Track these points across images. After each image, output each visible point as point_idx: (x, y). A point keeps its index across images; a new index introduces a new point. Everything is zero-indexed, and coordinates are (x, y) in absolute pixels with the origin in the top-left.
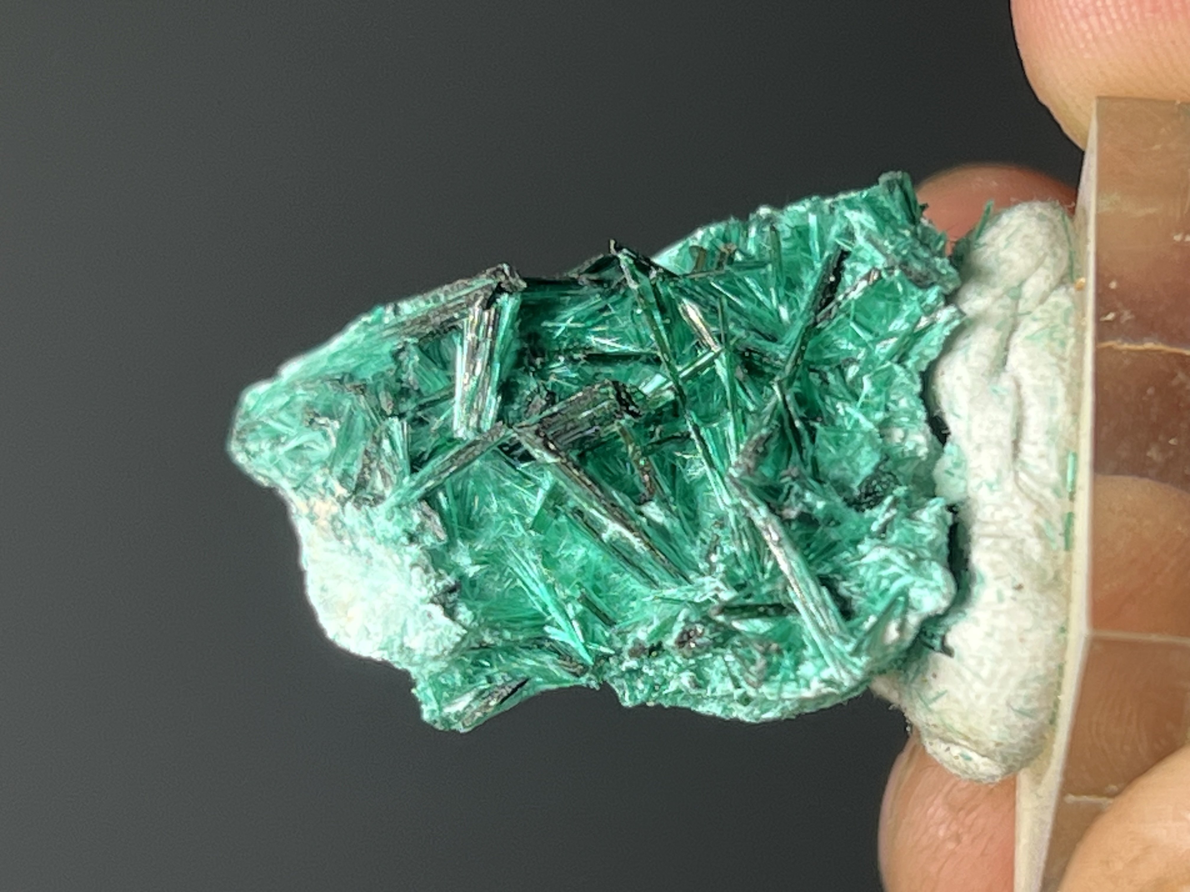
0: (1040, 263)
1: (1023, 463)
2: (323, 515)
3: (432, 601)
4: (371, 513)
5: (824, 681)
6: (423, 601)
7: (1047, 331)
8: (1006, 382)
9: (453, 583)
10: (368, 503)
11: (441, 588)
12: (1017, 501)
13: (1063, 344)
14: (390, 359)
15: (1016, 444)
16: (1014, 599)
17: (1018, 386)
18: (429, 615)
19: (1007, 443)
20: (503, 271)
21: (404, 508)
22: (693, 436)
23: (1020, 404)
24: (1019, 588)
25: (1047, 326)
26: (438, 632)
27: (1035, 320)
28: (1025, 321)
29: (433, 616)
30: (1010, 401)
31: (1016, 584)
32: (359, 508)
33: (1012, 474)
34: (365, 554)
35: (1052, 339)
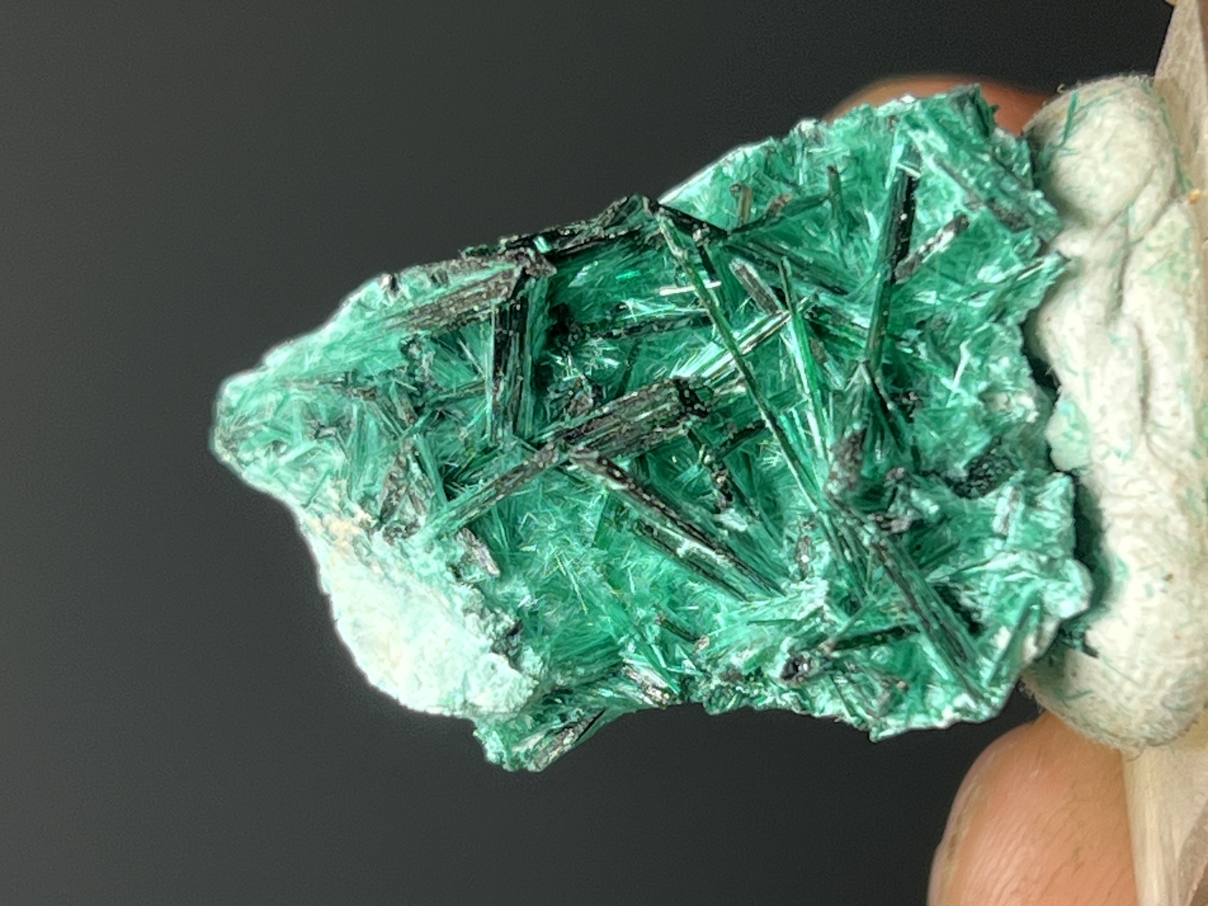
0: (1147, 180)
1: (1157, 426)
2: (341, 535)
3: (494, 650)
4: (405, 545)
5: (957, 710)
6: (483, 650)
7: (1167, 262)
8: (1124, 330)
9: (513, 623)
10: (400, 535)
11: (501, 633)
12: (1153, 472)
13: (1186, 276)
14: (400, 355)
15: (1144, 403)
16: (1164, 591)
17: (1140, 332)
18: (493, 667)
19: (1136, 404)
20: (527, 256)
21: (445, 539)
22: (768, 424)
23: (1145, 354)
24: (1169, 578)
25: (1165, 256)
26: (507, 687)
27: (1149, 249)
28: (1139, 251)
29: (498, 667)
30: (1133, 353)
31: (1165, 574)
32: (391, 541)
33: (1143, 438)
34: (401, 586)
35: (1173, 273)
